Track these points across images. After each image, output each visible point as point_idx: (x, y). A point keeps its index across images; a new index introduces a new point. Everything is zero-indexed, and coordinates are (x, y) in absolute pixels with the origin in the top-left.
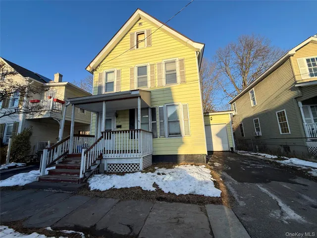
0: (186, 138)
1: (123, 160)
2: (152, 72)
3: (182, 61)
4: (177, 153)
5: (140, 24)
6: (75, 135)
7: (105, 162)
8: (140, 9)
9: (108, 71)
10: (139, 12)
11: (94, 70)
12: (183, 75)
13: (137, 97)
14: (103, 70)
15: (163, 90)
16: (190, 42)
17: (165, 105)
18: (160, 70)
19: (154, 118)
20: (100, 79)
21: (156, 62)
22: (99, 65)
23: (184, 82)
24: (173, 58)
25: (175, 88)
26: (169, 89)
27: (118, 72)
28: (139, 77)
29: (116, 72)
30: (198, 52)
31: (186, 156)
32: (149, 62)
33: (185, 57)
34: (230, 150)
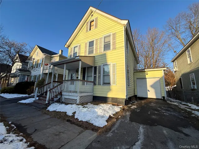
0: (113, 86)
1: (71, 96)
2: (96, 44)
3: (114, 34)
4: (107, 96)
5: (92, 15)
6: (53, 81)
7: (63, 97)
8: (91, 6)
9: (75, 46)
10: (91, 8)
11: (69, 46)
12: (114, 43)
13: (79, 60)
14: (72, 46)
15: (102, 55)
16: (119, 21)
17: (102, 65)
18: (100, 43)
19: (95, 73)
20: (71, 51)
21: (99, 38)
22: (71, 44)
23: (114, 48)
24: (109, 33)
25: (108, 53)
26: (105, 54)
27: (80, 46)
28: (90, 48)
29: (78, 46)
30: (125, 27)
31: (113, 98)
32: (95, 38)
33: (116, 31)
34: (162, 98)
